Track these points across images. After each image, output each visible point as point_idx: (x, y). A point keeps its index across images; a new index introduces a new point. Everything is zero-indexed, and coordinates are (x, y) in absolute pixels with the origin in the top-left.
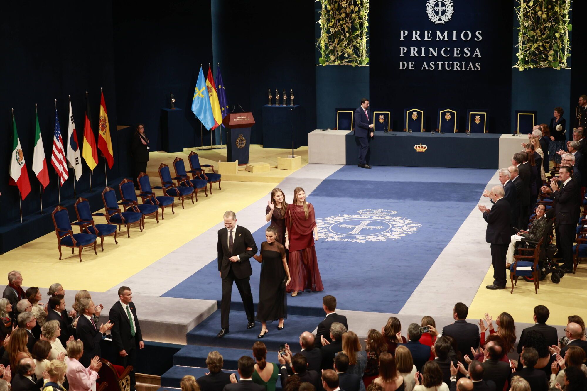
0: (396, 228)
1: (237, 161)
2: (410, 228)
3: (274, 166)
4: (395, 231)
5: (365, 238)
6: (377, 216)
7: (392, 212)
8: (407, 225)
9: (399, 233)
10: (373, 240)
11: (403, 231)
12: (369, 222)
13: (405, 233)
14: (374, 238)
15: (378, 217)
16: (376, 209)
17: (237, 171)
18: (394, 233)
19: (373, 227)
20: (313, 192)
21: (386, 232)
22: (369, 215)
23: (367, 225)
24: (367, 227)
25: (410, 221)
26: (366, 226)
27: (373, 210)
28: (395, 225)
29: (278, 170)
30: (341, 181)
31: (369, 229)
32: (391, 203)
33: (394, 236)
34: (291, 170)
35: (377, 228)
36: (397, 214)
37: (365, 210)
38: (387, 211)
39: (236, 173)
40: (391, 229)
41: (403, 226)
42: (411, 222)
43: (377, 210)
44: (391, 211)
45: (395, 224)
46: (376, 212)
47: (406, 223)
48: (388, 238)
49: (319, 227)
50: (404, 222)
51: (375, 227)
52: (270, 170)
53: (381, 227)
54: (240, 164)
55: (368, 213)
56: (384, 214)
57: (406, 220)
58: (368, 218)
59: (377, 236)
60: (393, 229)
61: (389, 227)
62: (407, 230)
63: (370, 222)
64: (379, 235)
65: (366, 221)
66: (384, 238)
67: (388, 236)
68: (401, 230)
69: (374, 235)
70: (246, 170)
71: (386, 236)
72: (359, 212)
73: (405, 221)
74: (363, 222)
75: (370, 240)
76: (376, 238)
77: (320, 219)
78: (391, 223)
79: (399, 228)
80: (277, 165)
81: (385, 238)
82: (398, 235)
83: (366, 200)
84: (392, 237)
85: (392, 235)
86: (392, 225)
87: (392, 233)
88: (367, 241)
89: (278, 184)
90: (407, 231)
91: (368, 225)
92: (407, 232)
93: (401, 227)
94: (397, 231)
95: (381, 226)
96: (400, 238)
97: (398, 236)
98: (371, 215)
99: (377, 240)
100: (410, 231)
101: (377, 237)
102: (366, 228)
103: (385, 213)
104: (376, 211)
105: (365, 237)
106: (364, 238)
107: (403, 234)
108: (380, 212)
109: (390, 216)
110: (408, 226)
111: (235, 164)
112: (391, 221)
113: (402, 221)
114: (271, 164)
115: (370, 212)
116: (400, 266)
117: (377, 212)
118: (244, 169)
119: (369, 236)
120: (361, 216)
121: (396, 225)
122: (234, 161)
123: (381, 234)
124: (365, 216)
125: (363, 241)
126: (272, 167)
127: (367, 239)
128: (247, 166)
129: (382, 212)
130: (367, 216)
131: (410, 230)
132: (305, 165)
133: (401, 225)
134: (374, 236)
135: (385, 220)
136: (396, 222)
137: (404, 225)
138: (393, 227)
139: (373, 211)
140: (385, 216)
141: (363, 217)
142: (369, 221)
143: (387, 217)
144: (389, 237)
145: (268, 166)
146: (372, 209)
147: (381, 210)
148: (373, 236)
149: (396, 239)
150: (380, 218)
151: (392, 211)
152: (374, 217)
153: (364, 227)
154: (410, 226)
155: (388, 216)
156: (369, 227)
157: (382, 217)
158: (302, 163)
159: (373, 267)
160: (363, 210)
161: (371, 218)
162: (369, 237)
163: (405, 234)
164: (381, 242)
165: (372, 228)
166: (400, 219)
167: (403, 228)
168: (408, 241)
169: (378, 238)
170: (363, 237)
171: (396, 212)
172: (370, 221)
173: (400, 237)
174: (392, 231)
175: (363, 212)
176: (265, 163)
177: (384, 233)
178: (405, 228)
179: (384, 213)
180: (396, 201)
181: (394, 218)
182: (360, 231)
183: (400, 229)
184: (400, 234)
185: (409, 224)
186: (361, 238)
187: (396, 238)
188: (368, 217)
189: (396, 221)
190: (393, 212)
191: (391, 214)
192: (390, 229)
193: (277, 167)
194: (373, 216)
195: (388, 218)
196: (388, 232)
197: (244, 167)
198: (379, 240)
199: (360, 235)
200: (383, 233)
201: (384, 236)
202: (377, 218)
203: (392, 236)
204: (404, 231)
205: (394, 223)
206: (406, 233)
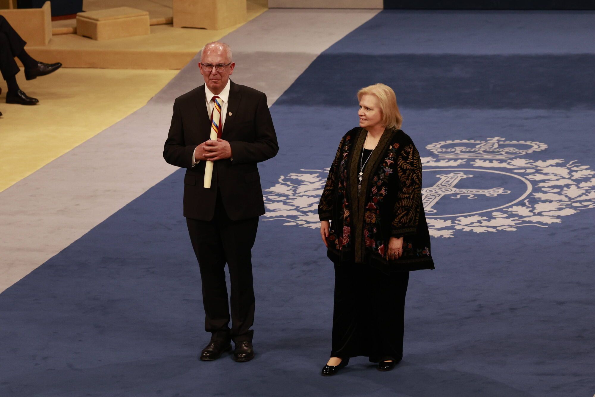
0: (545, 192)
1: (47, 6)
2: (587, 192)
3: (162, 20)
4: (545, 201)
5: (453, 222)
6: (485, 160)
7: (531, 147)
8: (578, 182)
9: (555, 205)
10: (479, 230)
11: (566, 199)
12: (461, 176)
13: (574, 205)
14: (479, 222)
15: (491, 161)
16: (483, 138)
17: (48, 36)
18: (539, 207)
19: (475, 191)
20: (286, 93)
21: (517, 205)
22: (461, 156)
23: (455, 187)
24: (458, 191)
25: (589, 172)
26: (454, 189)
27: (472, 141)
28: (541, 185)
29: (176, 32)
30: (370, 58)
31: (464, 197)
32: (527, 119)
33: (540, 214)
34: (214, 27)
35: (486, 192)
36: (546, 150)
37: (449, 142)
38: (514, 142)
39: (47, 41)
40: (531, 194)
41: (568, 186)
42: (592, 173)
43: (486, 141)
44: (528, 143)
45: (543, 181)
46: (482, 146)
47: (576, 176)
48: (524, 222)
49: (309, 197)
50: (569, 173)
51: (481, 192)
52: (152, 32)
53: (501, 191)
54: (56, 15)
55: (458, 149)
56: (507, 153)
57: (575, 169)
58: (459, 166)
59: (490, 217)
60: (538, 195)
61: (526, 188)
62: (580, 196)
63: (465, 177)
64: (494, 214)
65: (452, 174)
66: (509, 222)
67: (521, 217)
68: (563, 198)
69: (481, 215)
70: (75, 32)
71: (516, 215)
72: (429, 147)
73: (571, 172)
74: (443, 178)
75: (467, 229)
76: (485, 223)
77: (311, 173)
78: (530, 177)
79: (556, 190)
80: (170, 16)
81: (513, 223)
82: (551, 214)
83: (450, 113)
84: (535, 219)
85: (536, 211)
86: (534, 183)
87: (534, 208)
88: (459, 234)
89: (177, 72)
90: (581, 198)
91: (460, 185)
92: (580, 202)
93: (562, 190)
94: (551, 202)
95: (500, 186)
96: (558, 221)
97: (553, 217)
98: (466, 156)
99: (491, 230)
100: (590, 200)
101: (489, 221)
102: (455, 195)
103: (512, 149)
104: (483, 143)
105: (453, 220)
106: (449, 223)
107: (568, 209)
108: (496, 146)
109: (527, 156)
110: (583, 184)
111: (43, 13)
112: (529, 171)
113: (563, 171)
114: (152, 14)
115: (464, 149)
116: (561, 303)
117: (487, 148)
118: (71, 29)
119: (466, 217)
120: (438, 161)
121: (546, 184)
122: (40, 6)
123: (500, 211)
124: (450, 160)
125: (447, 234)
126: (155, 21)
127: (458, 227)
128: (78, 21)
129: (501, 146)
130: (456, 160)
131: (587, 198)
132: (258, 14)
133: (562, 182)
134: (480, 218)
135: (510, 170)
136: (546, 174)
137: (570, 182)
138: (536, 190)
139: (474, 145)
140: (511, 159)
141: (442, 164)
142: (462, 174)
143: (518, 159)
144: (527, 219)
145: (145, 17)
146: (469, 140)
147: (499, 141)
148: (475, 219)
149: (546, 224)
150: (496, 164)
151: (533, 144)
152: (479, 163)
153: (447, 193)
154: (589, 184)
155: (521, 157)
156: (464, 190)
157: (501, 161)
158: (249, 8)
159: (480, 306)
160: (443, 143)
161: (468, 163)
162: (464, 221)
163: (575, 208)
164: (502, 233)
165: (471, 193)
166: (557, 165)
167: (566, 191)
168: (583, 229)
169: (493, 223)
170: (445, 219)
171: (544, 146)
172: (465, 173)
173: (558, 217)
174: (533, 201)
175: (442, 147)
176: (136, 11)
177: (511, 206)
178: (573, 192)
179: (507, 150)
180: (542, 112)
181: (540, 163)
182: (437, 203)
183: (559, 193)
184: (560, 209)
185: (586, 179)
186: (440, 224)
187: (549, 221)
188: (459, 162)
189: (545, 171)
190: (536, 147)
191: (530, 151)
192: (528, 197)
193: (170, 23)
194: (474, 160)
195: (520, 163)
196: (522, 204)
197: (73, 22)
198: (494, 227)
199: (435, 214)
200: (508, 207)
201: (511, 216)
202: (487, 164)
203: (535, 214)
204: (570, 199)
205: (538, 177)
206: (578, 204)
